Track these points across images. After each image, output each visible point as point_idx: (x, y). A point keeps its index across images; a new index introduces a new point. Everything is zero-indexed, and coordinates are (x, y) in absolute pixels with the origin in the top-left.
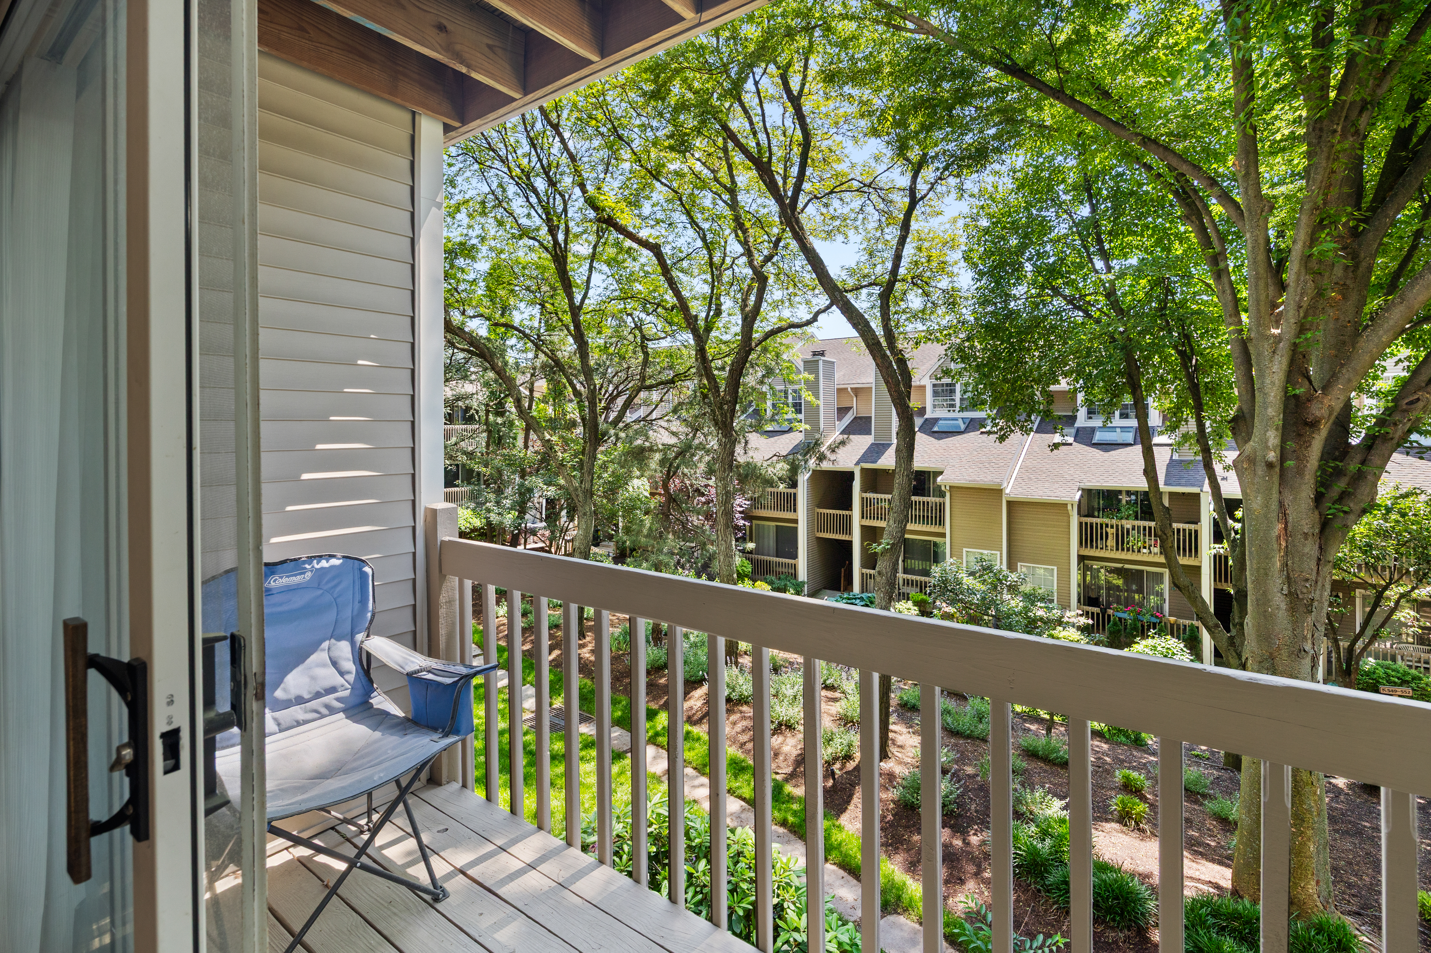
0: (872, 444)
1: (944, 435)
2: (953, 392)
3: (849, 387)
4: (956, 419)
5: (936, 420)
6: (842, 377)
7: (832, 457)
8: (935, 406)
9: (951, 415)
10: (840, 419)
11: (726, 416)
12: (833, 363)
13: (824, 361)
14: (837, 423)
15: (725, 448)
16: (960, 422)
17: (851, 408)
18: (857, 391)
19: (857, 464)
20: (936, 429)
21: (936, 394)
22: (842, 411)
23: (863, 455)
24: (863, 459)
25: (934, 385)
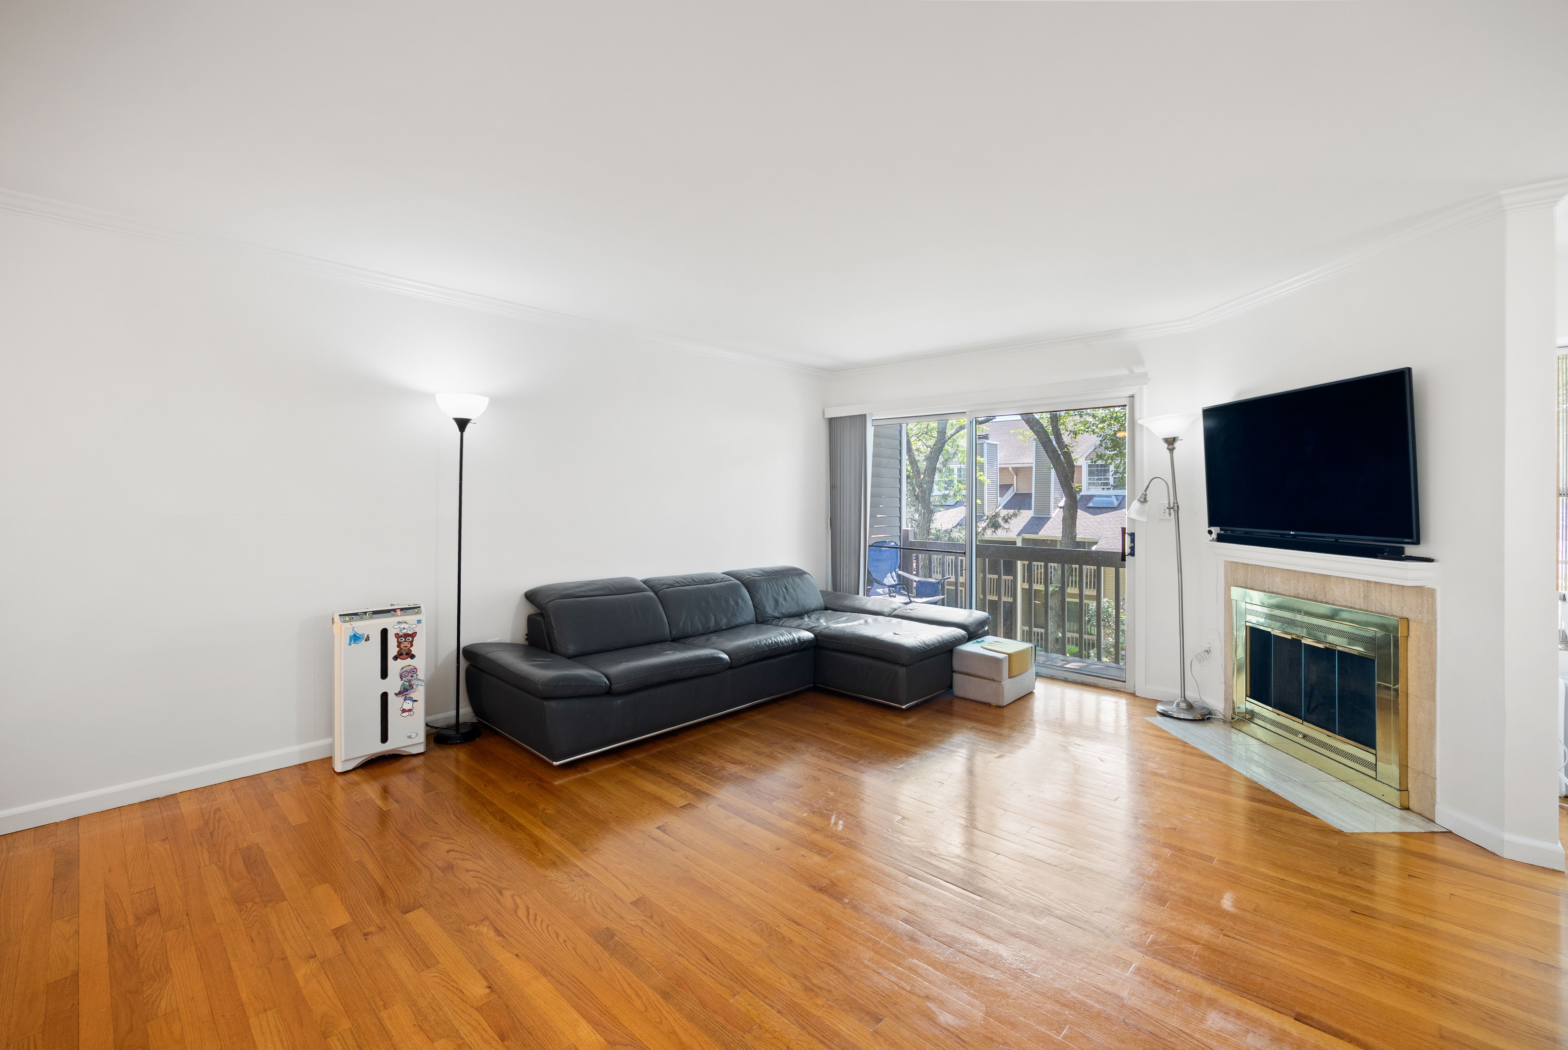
0: (1033, 518)
1: (1098, 511)
2: (1106, 471)
3: (1010, 467)
4: (1109, 496)
5: (1091, 497)
6: (1004, 458)
7: (1006, 526)
8: (1090, 484)
9: (1106, 492)
10: (1001, 496)
11: (925, 492)
12: (996, 445)
13: (988, 444)
14: (999, 499)
15: (924, 518)
16: (1114, 499)
17: (1012, 485)
18: (1017, 470)
19: (1019, 534)
20: (1091, 505)
21: (1090, 473)
22: (1004, 488)
23: (1024, 527)
24: (1024, 530)
25: (1090, 466)
